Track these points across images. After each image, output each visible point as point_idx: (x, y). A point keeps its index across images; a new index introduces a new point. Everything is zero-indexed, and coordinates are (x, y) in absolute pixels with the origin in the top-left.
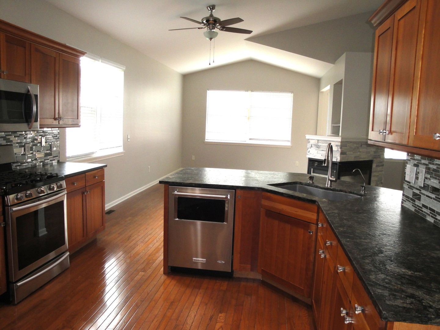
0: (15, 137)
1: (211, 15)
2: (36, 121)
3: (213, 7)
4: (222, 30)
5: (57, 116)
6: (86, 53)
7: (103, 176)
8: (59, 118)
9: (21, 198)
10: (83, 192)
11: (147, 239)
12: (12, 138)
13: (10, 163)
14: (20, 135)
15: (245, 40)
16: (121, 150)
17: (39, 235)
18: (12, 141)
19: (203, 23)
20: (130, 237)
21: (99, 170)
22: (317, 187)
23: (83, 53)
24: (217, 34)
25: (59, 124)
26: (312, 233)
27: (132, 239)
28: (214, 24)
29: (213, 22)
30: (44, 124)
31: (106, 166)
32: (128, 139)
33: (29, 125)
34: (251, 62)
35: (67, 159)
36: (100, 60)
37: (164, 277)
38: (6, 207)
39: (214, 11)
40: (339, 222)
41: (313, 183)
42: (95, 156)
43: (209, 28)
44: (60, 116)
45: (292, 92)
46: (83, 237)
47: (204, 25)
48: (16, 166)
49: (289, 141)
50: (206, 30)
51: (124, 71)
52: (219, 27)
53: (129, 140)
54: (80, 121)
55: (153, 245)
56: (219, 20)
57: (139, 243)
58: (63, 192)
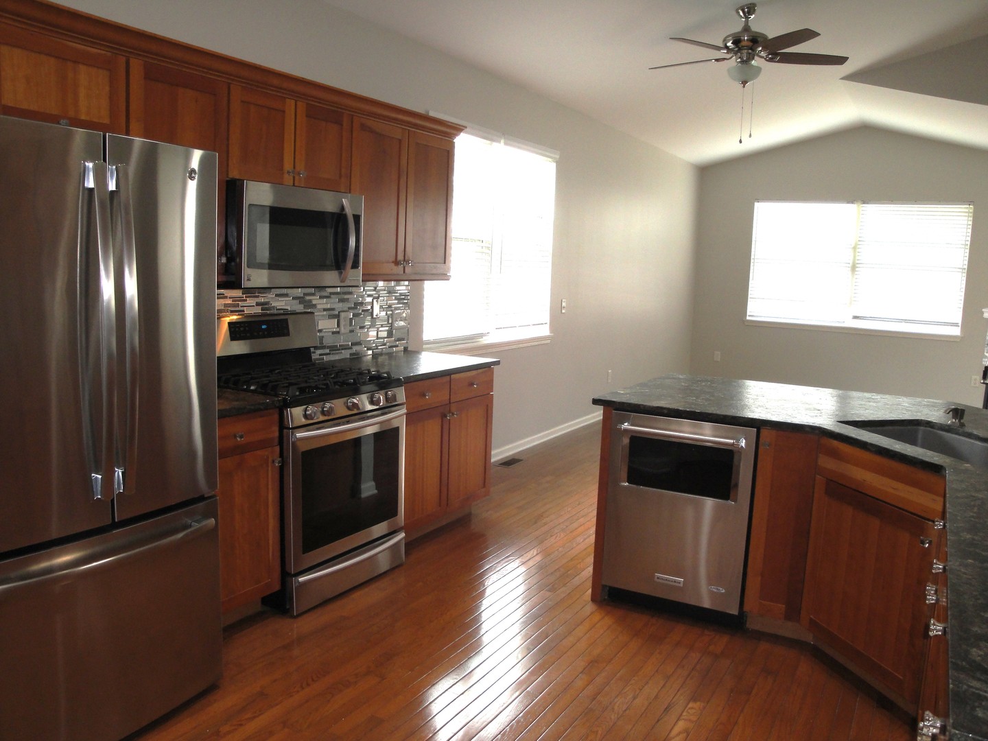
0: (321, 297)
1: (746, 29)
2: (355, 265)
3: (750, 10)
4: (771, 60)
5: (400, 257)
6: (466, 127)
7: (489, 384)
8: (404, 260)
9: (313, 415)
10: (443, 413)
11: (575, 525)
12: (315, 300)
13: (308, 349)
14: (331, 293)
15: (842, 79)
16: (545, 331)
17: (360, 493)
18: (315, 306)
19: (727, 47)
20: (541, 516)
21: (481, 371)
22: (970, 435)
23: (458, 129)
24: (758, 70)
25: (404, 272)
26: (930, 543)
27: (544, 521)
28: (751, 49)
29: (750, 44)
30: (374, 272)
31: (497, 363)
32: (562, 308)
33: (341, 273)
34: (863, 132)
35: (424, 346)
36: (502, 141)
37: (590, 607)
38: (285, 431)
39: (752, 17)
40: (972, 519)
41: (962, 425)
42: (486, 341)
43: (740, 58)
44: (406, 258)
45: (970, 203)
46: (440, 506)
47: (727, 53)
48: (320, 355)
49: (956, 325)
50: (733, 62)
51: (557, 162)
52: (763, 54)
53: (563, 311)
54: (449, 269)
55: (585, 539)
56: (764, 37)
57: (556, 531)
58: (397, 411)
